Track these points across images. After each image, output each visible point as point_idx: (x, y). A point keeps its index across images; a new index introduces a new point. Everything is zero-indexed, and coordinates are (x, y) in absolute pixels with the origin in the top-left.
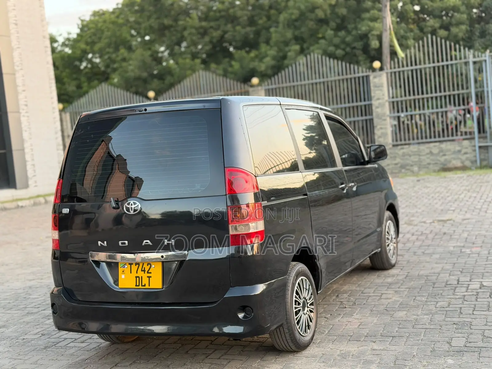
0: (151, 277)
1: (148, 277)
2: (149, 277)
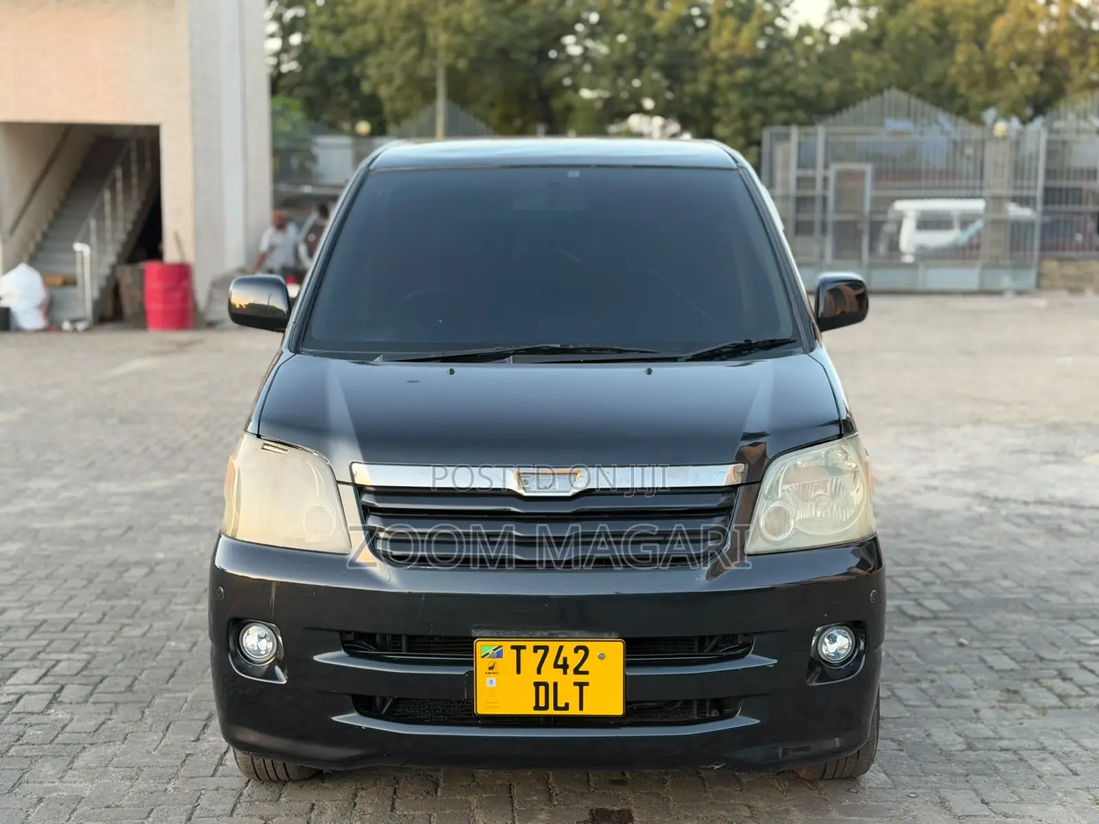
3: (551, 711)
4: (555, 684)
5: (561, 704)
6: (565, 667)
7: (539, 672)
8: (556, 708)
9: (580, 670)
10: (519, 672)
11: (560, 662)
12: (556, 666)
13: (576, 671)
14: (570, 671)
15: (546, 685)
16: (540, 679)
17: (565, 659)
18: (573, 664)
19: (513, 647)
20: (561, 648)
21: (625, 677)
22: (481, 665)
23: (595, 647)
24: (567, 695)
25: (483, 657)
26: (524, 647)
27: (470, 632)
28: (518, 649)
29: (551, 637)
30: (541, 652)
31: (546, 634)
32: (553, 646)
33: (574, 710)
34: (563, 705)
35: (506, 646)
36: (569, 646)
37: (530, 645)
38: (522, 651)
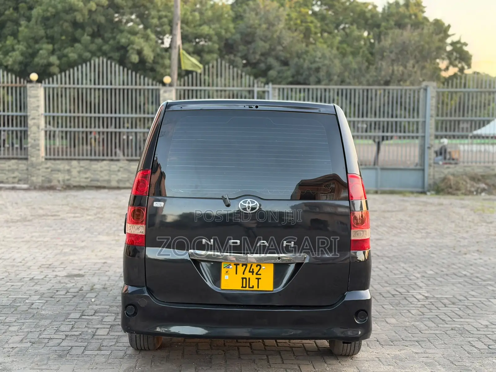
0: (260, 279)
1: (256, 278)
2: (258, 279)
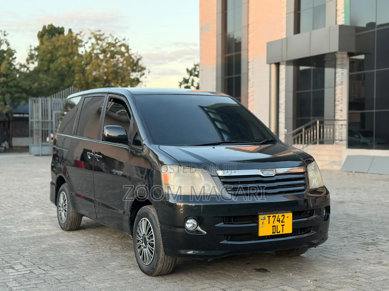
3: (276, 234)
4: (277, 226)
5: (278, 231)
6: (279, 221)
7: (274, 223)
8: (277, 232)
9: (283, 221)
10: (269, 223)
11: (278, 220)
12: (277, 221)
13: (282, 222)
14: (281, 222)
15: (275, 226)
16: (274, 225)
17: (279, 219)
18: (281, 220)
19: (268, 217)
20: (279, 216)
21: (293, 223)
22: (260, 222)
23: (286, 215)
24: (280, 229)
25: (261, 220)
26: (270, 216)
27: (258, 213)
28: (269, 217)
29: (277, 213)
30: (274, 217)
31: (275, 212)
32: (277, 215)
33: (281, 233)
34: (279, 232)
35: (266, 216)
36: (280, 215)
37: (272, 215)
38: (270, 217)
